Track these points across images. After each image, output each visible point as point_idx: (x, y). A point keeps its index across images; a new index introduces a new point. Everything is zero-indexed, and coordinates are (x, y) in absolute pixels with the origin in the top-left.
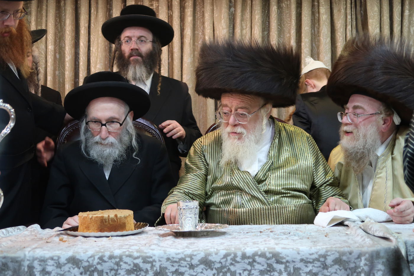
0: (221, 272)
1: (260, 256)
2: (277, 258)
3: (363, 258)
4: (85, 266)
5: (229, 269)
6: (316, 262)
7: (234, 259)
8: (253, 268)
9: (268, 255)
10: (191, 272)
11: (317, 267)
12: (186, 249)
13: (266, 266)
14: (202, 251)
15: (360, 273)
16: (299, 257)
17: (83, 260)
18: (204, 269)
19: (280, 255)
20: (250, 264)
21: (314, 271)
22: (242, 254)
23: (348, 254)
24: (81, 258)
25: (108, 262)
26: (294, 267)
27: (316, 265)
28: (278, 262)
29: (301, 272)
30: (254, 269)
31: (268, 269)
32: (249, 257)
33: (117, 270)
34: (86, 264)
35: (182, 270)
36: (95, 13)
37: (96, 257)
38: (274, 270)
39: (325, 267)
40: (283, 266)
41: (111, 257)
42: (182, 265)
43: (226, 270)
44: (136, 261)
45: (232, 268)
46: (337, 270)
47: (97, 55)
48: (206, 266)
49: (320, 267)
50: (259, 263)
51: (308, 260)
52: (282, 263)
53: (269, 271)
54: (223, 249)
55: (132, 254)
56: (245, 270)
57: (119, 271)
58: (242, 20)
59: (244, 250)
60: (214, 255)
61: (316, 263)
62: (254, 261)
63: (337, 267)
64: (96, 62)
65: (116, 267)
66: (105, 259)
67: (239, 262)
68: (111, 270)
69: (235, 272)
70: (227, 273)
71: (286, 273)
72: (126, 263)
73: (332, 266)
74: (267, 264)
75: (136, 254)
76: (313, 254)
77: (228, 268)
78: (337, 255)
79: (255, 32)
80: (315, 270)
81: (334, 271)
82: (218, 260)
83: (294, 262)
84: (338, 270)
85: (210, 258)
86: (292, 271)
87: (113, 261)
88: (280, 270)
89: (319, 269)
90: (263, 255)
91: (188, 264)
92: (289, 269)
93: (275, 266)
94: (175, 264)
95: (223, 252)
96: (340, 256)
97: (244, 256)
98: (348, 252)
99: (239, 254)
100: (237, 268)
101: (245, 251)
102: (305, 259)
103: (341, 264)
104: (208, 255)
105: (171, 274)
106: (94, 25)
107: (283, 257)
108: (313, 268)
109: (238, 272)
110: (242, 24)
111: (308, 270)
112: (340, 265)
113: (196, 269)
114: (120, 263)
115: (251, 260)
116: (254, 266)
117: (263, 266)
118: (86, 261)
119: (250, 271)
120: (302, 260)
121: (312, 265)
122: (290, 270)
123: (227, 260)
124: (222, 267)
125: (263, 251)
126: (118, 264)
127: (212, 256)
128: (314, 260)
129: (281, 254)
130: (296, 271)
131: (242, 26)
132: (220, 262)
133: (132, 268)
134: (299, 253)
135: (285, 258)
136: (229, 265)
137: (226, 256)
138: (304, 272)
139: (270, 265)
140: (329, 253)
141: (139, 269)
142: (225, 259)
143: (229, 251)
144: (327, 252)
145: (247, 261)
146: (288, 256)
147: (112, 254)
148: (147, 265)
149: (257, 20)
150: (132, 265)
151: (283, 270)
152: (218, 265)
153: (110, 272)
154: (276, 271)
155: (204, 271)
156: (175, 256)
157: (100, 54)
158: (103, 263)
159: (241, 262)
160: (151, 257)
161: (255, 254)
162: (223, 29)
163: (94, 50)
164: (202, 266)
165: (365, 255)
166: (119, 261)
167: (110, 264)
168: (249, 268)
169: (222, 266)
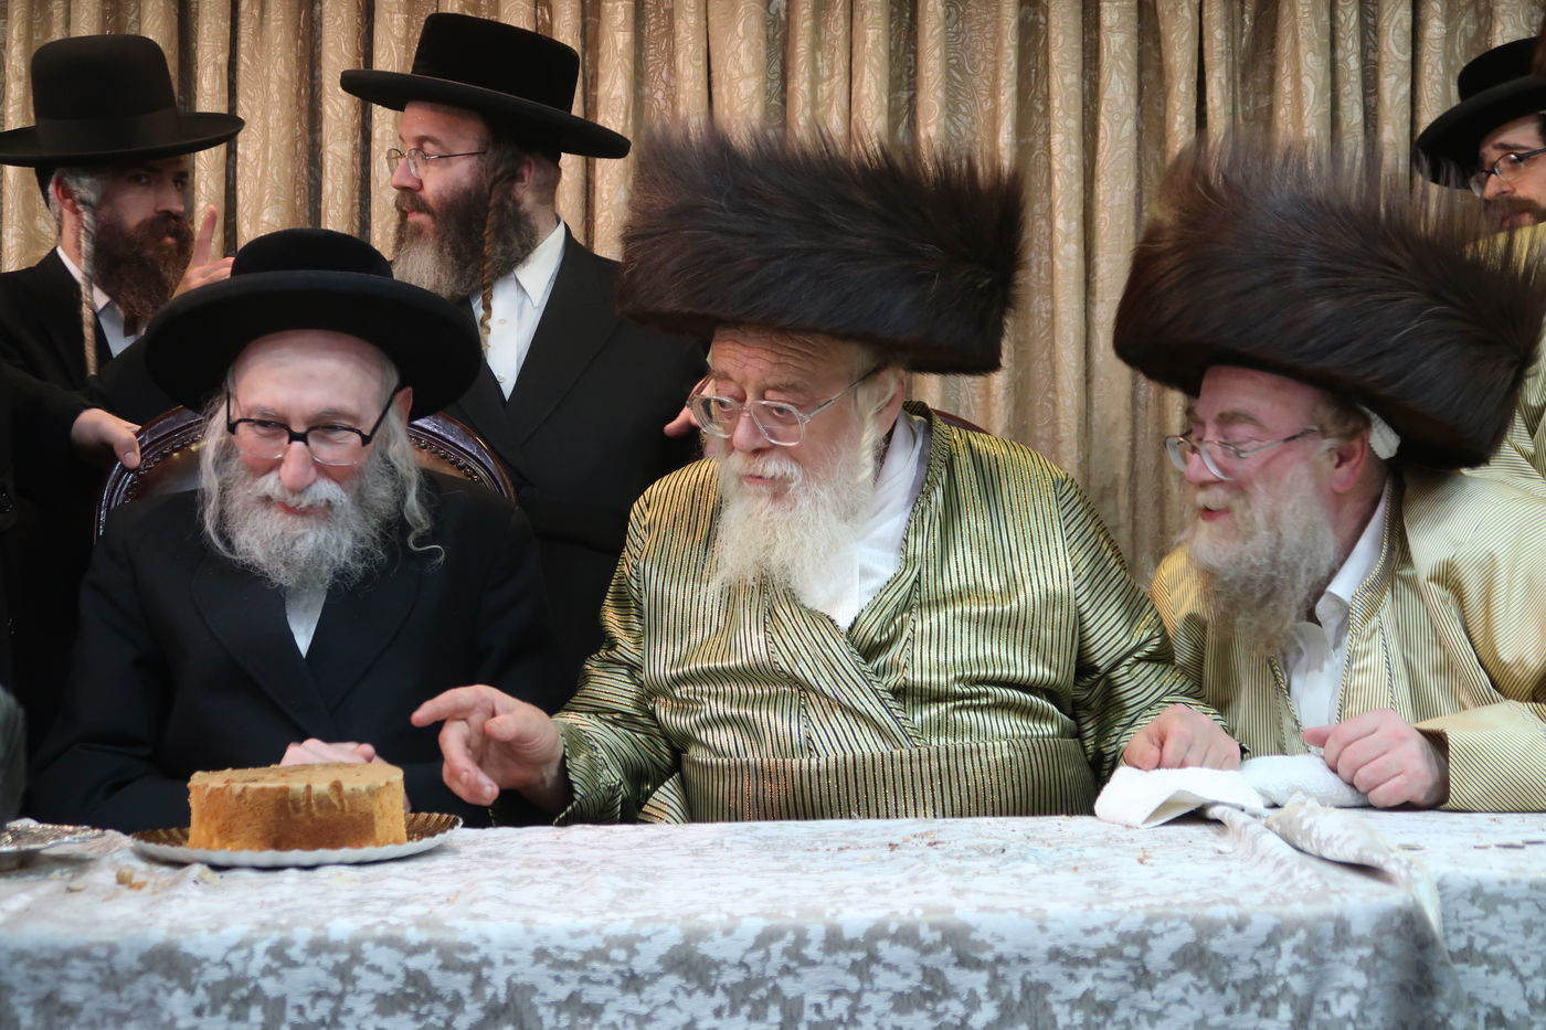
0: (744, 1002)
1: (896, 939)
2: (962, 946)
3: (1286, 946)
4: (216, 984)
5: (776, 990)
6: (1109, 961)
7: (796, 953)
8: (867, 986)
9: (928, 936)
10: (631, 1002)
11: (1114, 980)
12: (611, 915)
13: (917, 976)
14: (671, 921)
15: (1275, 999)
16: (1044, 944)
17: (207, 959)
18: (680, 990)
19: (974, 936)
20: (856, 969)
21: (1099, 997)
22: (827, 932)
23: (1229, 928)
24: (198, 953)
25: (304, 964)
26: (1023, 981)
27: (1107, 973)
28: (965, 961)
29: (1050, 997)
30: (871, 990)
31: (927, 988)
32: (852, 945)
33: (340, 997)
34: (220, 974)
35: (594, 994)
36: (256, 12)
37: (260, 948)
38: (948, 992)
39: (1143, 977)
40: (984, 976)
41: (317, 947)
42: (594, 976)
43: (763, 992)
44: (415, 963)
45: (789, 987)
46: (1186, 990)
47: (264, 172)
48: (688, 980)
49: (1123, 978)
50: (889, 967)
51: (1080, 953)
52: (978, 965)
53: (930, 996)
54: (753, 915)
55: (397, 932)
56: (836, 993)
57: (349, 1001)
58: (816, 46)
59: (833, 916)
60: (717, 935)
61: (1107, 967)
62: (873, 958)
63: (1186, 977)
64: (260, 200)
65: (336, 986)
66: (295, 953)
67: (813, 963)
68: (318, 995)
69: (800, 1000)
70: (766, 1006)
71: (995, 1003)
72: (374, 969)
73: (1168, 974)
74: (924, 968)
75: (414, 936)
76: (1096, 930)
77: (771, 985)
78: (1187, 935)
79: (865, 91)
80: (1104, 992)
81: (1176, 992)
82: (734, 954)
83: (1023, 960)
84: (1193, 991)
85: (705, 948)
86: (1017, 996)
87: (327, 960)
88: (972, 992)
89: (1123, 987)
90: (907, 936)
91: (616, 972)
92: (1004, 989)
93: (954, 975)
94: (567, 974)
95: (753, 926)
96: (1200, 935)
97: (835, 941)
98: (1230, 920)
99: (817, 932)
100: (808, 988)
101: (840, 919)
102: (1066, 949)
103: (1203, 966)
104: (695, 935)
105: (553, 1010)
106: (252, 57)
107: (983, 941)
108: (1099, 982)
109: (810, 999)
110: (814, 60)
111: (1077, 990)
112: (1198, 974)
113: (648, 989)
114: (350, 969)
115: (860, 955)
116: (871, 978)
117: (906, 975)
118: (216, 965)
119: (857, 996)
120: (1055, 955)
121: (1094, 970)
122: (1010, 994)
123: (767, 957)
124: (750, 984)
125: (907, 919)
126: (342, 973)
127: (712, 939)
128: (1101, 954)
129: (975, 930)
130: (1032, 994)
131: (815, 69)
132: (742, 965)
133: (399, 990)
134: (1042, 929)
135: (990, 947)
136: (775, 974)
137: (764, 940)
138: (1062, 997)
139: (932, 975)
140: (1158, 928)
141: (428, 993)
142: (760, 954)
143: (776, 922)
144: (1150, 920)
145: (844, 958)
146: (1002, 939)
147: (321, 933)
148: (459, 977)
149: (869, 45)
150: (400, 977)
151: (982, 991)
152: (733, 976)
153: (313, 1003)
154: (957, 996)
155: (682, 999)
156: (566, 942)
157: (273, 170)
158: (285, 971)
159: (821, 963)
160: (475, 949)
161: (877, 933)
162: (744, 76)
163: (250, 155)
164: (673, 980)
165: (1292, 934)
166: (346, 962)
167: (314, 973)
168: (853, 983)
169: (747, 980)
